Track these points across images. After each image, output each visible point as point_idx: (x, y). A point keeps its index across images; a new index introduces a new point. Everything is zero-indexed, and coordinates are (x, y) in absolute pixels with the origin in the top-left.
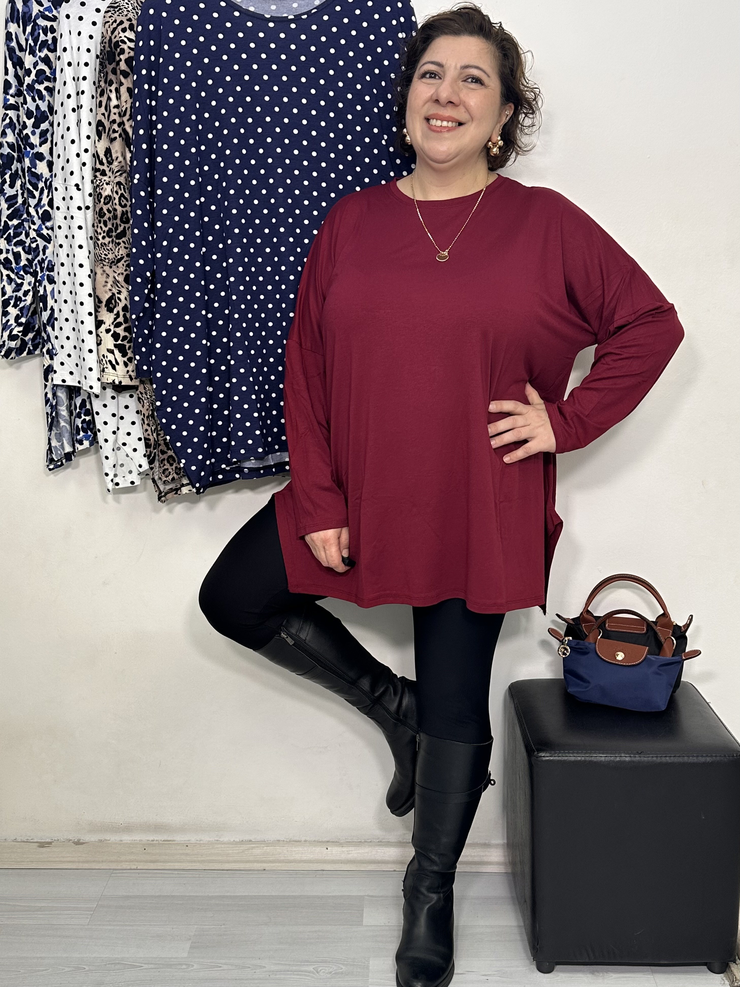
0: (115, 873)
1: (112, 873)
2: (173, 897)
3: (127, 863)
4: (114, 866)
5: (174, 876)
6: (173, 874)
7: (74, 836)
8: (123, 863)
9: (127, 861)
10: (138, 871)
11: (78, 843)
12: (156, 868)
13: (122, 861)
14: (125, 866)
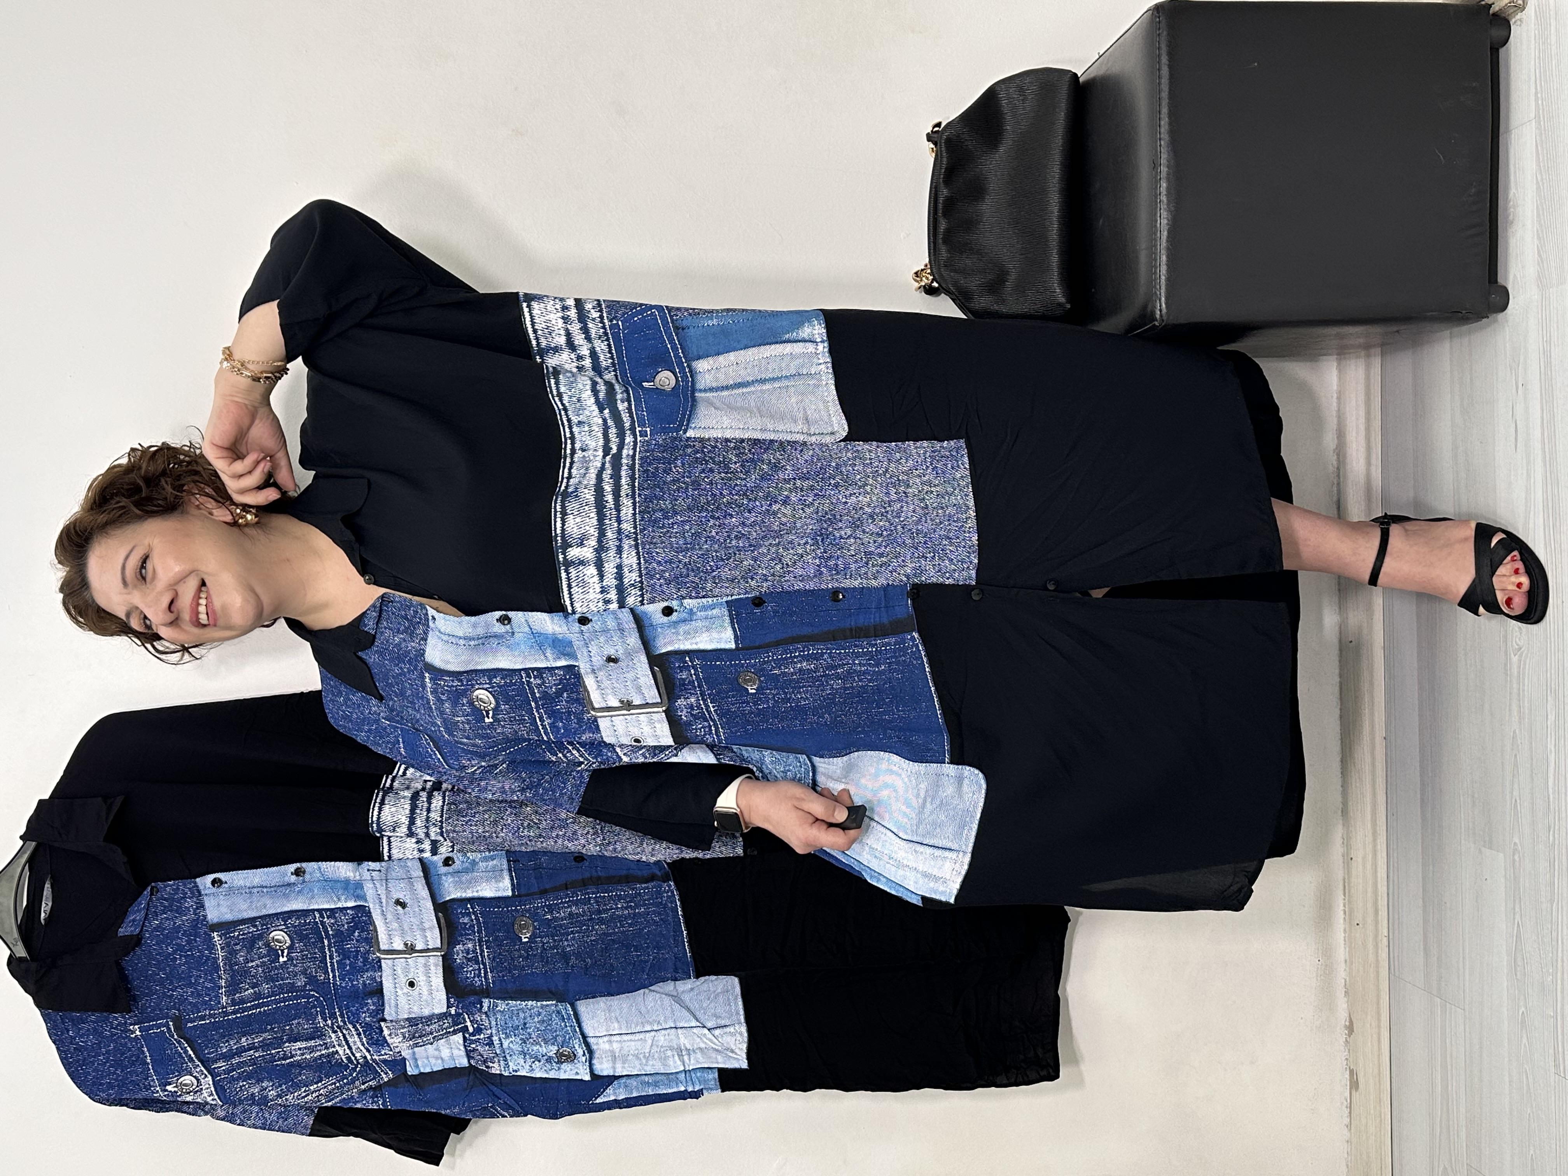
0: (1394, 970)
1: (1394, 975)
2: (1424, 878)
3: (1380, 952)
4: (1384, 972)
5: (1396, 877)
6: (1393, 881)
7: (1341, 1034)
8: (1380, 958)
9: (1377, 953)
10: (1391, 934)
11: (1350, 1028)
12: (1386, 906)
13: (1377, 961)
14: (1384, 955)
